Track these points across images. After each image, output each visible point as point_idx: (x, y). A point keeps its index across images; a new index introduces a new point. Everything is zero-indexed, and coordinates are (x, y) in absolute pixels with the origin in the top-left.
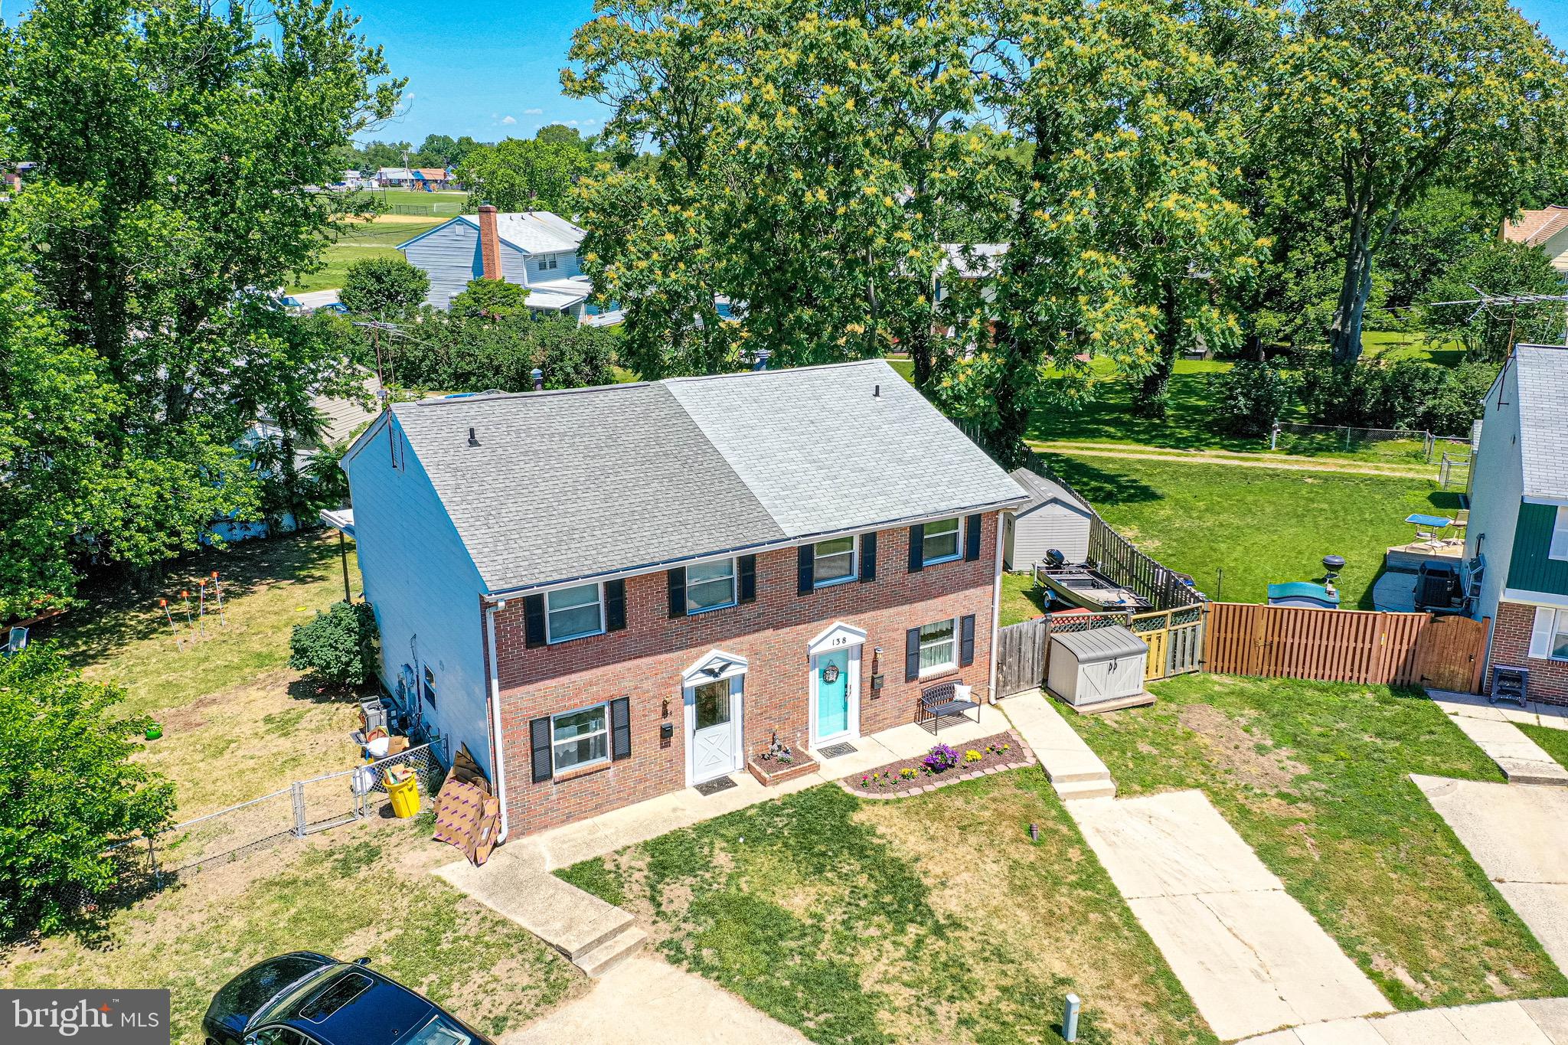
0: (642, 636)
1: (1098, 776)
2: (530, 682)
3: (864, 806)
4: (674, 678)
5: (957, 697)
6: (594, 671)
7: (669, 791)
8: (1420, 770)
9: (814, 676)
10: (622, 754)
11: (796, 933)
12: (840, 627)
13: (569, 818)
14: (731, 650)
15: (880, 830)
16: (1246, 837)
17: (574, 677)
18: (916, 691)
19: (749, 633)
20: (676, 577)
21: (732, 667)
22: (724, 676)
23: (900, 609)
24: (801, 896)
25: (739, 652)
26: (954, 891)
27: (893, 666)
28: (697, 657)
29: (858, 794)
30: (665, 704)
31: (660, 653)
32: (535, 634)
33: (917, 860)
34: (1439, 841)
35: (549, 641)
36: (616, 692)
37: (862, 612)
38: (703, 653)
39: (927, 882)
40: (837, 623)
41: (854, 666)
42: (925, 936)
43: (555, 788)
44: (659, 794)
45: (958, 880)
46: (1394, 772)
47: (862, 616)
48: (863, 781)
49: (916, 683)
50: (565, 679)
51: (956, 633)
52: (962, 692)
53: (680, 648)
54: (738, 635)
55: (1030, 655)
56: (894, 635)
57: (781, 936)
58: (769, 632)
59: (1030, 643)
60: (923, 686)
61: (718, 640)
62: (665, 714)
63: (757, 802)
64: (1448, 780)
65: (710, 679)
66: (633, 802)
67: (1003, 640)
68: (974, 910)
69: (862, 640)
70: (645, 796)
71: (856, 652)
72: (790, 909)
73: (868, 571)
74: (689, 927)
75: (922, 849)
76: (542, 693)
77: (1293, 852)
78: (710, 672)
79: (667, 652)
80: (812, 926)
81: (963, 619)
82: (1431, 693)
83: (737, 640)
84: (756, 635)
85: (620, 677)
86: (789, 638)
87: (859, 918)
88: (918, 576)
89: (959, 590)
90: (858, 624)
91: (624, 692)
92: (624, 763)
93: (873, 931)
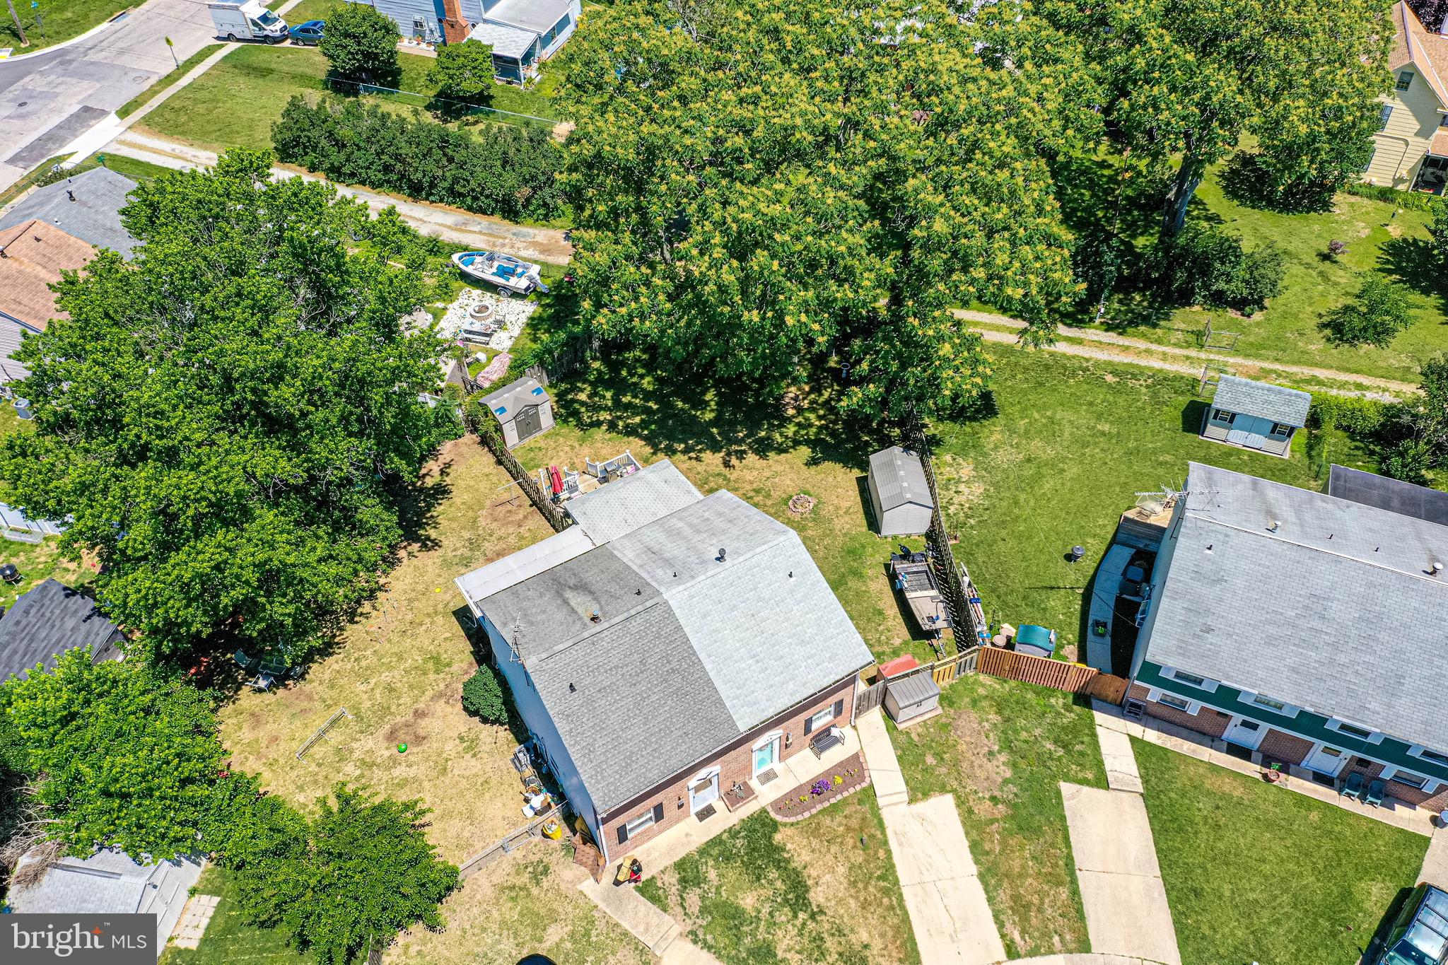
1: (902, 792)
2: (616, 817)
3: (780, 828)
4: (684, 787)
5: (832, 735)
7: (683, 819)
8: (1067, 779)
11: (748, 921)
12: (768, 736)
13: (636, 847)
14: (712, 766)
15: (789, 846)
16: (967, 834)
17: (636, 807)
18: (811, 736)
21: (712, 773)
22: (708, 777)
24: (750, 897)
25: (716, 765)
26: (822, 888)
27: (797, 734)
28: (695, 776)
29: (778, 818)
33: (805, 867)
34: (1060, 840)
36: (656, 803)
38: (698, 773)
39: (809, 883)
42: (807, 920)
44: (679, 821)
45: (824, 879)
46: (1054, 777)
47: (781, 725)
48: (779, 805)
49: (810, 733)
50: (632, 810)
51: (833, 707)
52: (835, 732)
55: (875, 697)
56: (798, 724)
57: (741, 923)
59: (875, 693)
60: (814, 733)
62: (680, 799)
63: (727, 827)
64: (1078, 786)
65: (701, 782)
66: (666, 830)
68: (830, 900)
69: (780, 735)
70: (672, 826)
72: (745, 905)
74: (700, 921)
75: (808, 859)
76: (622, 818)
77: (987, 847)
78: (702, 779)
80: (755, 916)
81: (836, 702)
82: (1094, 702)
86: (742, 749)
87: (777, 910)
89: (834, 694)
90: (779, 729)
91: (660, 801)
92: (661, 821)
93: (783, 918)
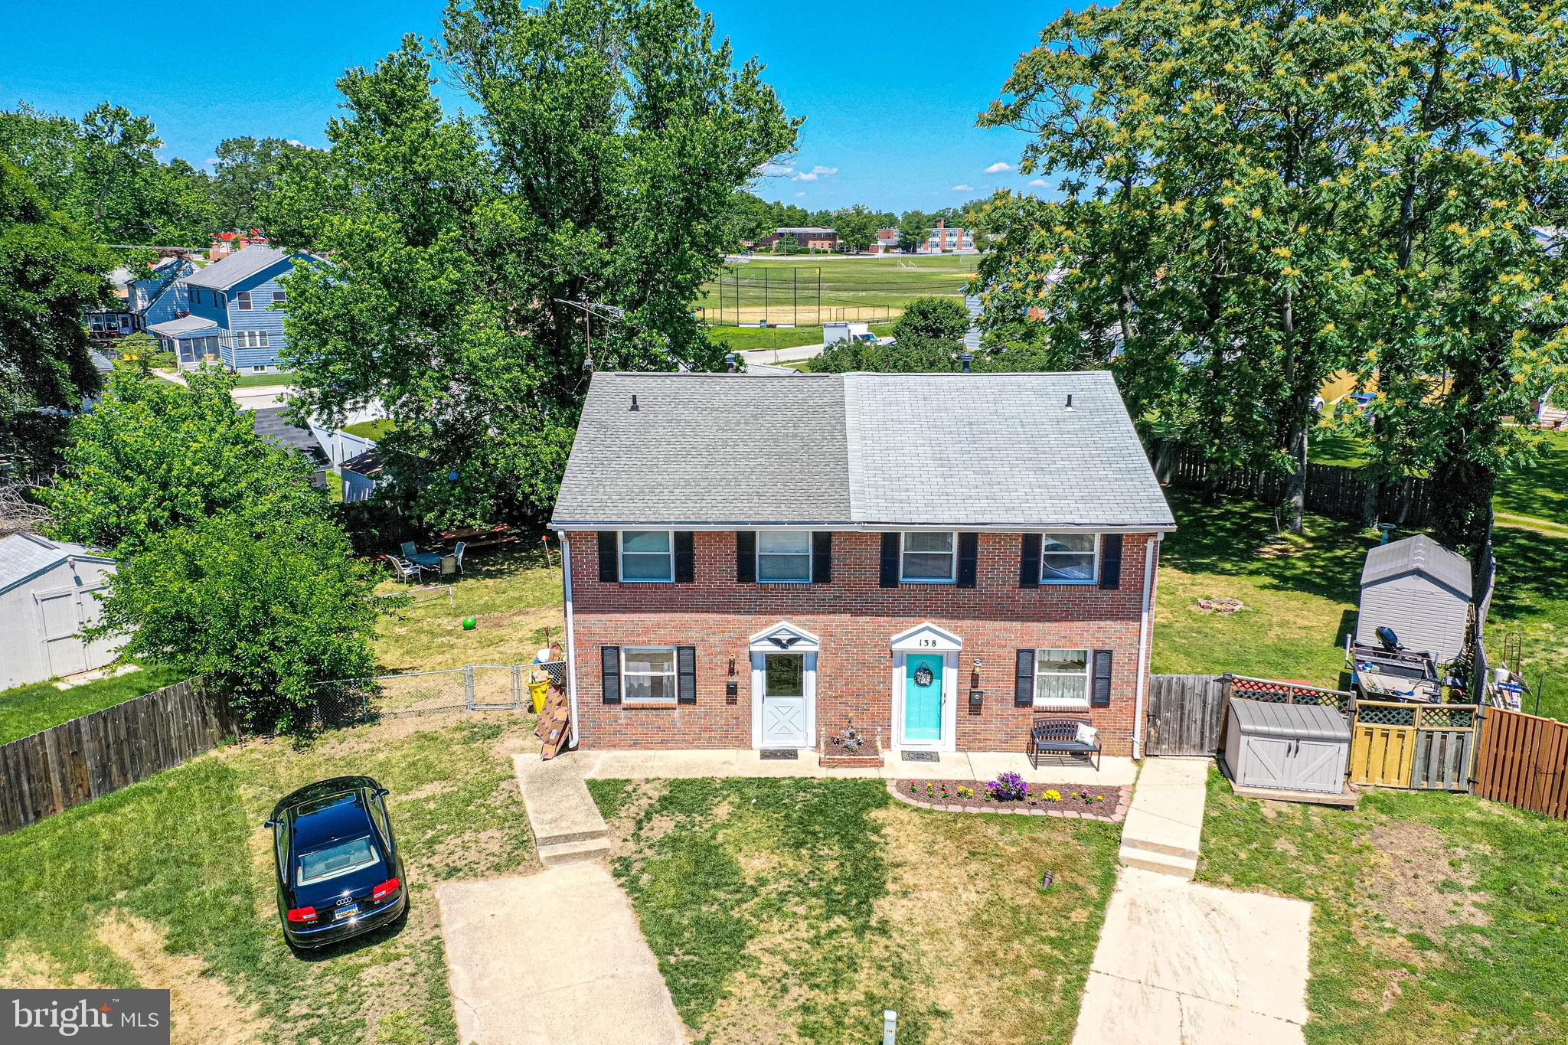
0: (710, 593)
1: (1184, 854)
2: (603, 612)
3: (892, 807)
4: (741, 640)
5: (1078, 737)
6: (662, 615)
7: (735, 747)
9: (899, 674)
10: (688, 699)
11: (732, 888)
12: (928, 628)
13: (635, 745)
14: (803, 626)
15: (887, 830)
16: (1315, 963)
17: (643, 616)
18: (1026, 720)
19: (823, 613)
20: (745, 542)
21: (801, 642)
22: (793, 649)
23: (1008, 624)
24: (763, 860)
25: (812, 629)
26: (910, 904)
27: (998, 686)
28: (766, 625)
29: (897, 795)
30: (732, 663)
31: (728, 613)
32: (608, 570)
33: (898, 865)
35: (621, 578)
36: (682, 638)
37: (958, 618)
38: (772, 622)
39: (890, 887)
40: (927, 623)
41: (950, 675)
42: (845, 930)
43: (623, 714)
44: (725, 748)
45: (925, 895)
47: (959, 623)
48: (913, 786)
49: (1026, 710)
50: (635, 617)
51: (1089, 667)
52: (1086, 734)
53: (749, 613)
54: (812, 613)
55: (1199, 716)
56: (1001, 652)
57: (717, 886)
58: (846, 617)
59: (1198, 702)
60: (1038, 715)
61: (789, 613)
62: (732, 672)
63: (799, 776)
65: (777, 649)
66: (698, 748)
67: (1156, 689)
68: (914, 925)
69: (960, 648)
70: (710, 745)
71: (953, 660)
72: (743, 866)
73: (967, 576)
74: (648, 853)
75: (913, 858)
76: (613, 624)
78: (777, 642)
79: (735, 613)
80: (752, 887)
81: (1096, 652)
83: (810, 617)
84: (832, 616)
85: (686, 627)
86: (870, 627)
87: (798, 895)
88: (1032, 594)
89: (1089, 619)
90: (955, 630)
91: (691, 642)
92: (688, 708)
93: (801, 910)
